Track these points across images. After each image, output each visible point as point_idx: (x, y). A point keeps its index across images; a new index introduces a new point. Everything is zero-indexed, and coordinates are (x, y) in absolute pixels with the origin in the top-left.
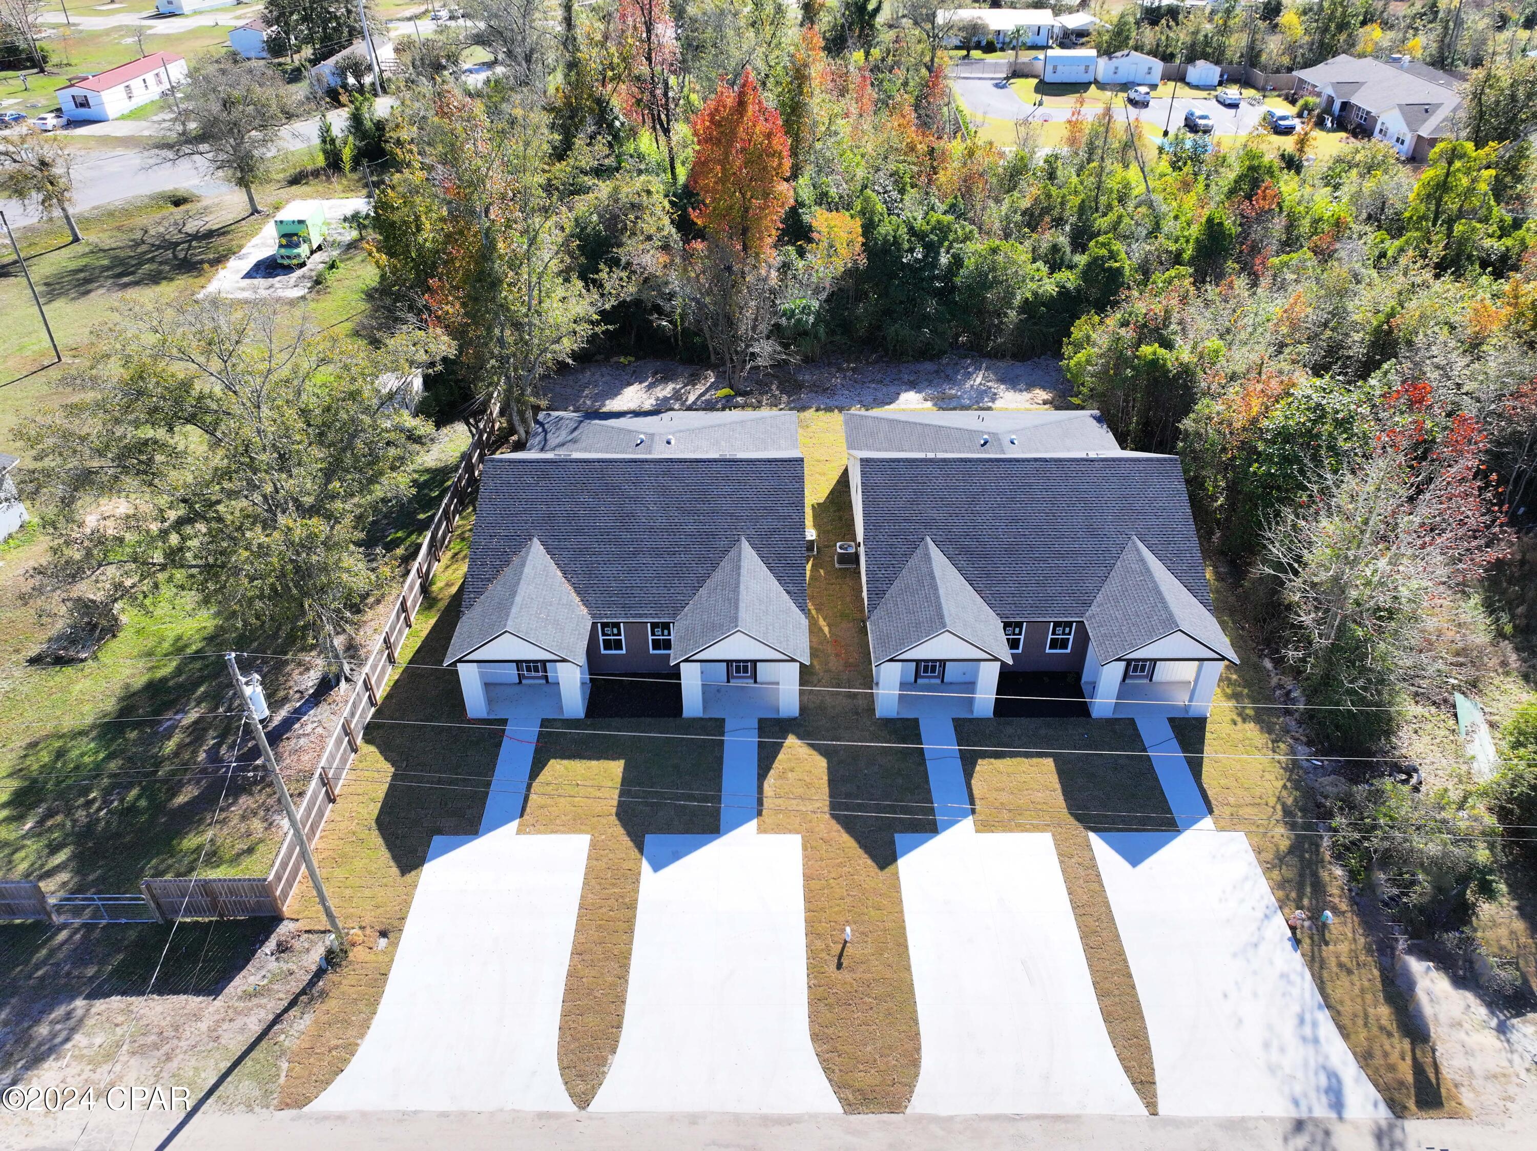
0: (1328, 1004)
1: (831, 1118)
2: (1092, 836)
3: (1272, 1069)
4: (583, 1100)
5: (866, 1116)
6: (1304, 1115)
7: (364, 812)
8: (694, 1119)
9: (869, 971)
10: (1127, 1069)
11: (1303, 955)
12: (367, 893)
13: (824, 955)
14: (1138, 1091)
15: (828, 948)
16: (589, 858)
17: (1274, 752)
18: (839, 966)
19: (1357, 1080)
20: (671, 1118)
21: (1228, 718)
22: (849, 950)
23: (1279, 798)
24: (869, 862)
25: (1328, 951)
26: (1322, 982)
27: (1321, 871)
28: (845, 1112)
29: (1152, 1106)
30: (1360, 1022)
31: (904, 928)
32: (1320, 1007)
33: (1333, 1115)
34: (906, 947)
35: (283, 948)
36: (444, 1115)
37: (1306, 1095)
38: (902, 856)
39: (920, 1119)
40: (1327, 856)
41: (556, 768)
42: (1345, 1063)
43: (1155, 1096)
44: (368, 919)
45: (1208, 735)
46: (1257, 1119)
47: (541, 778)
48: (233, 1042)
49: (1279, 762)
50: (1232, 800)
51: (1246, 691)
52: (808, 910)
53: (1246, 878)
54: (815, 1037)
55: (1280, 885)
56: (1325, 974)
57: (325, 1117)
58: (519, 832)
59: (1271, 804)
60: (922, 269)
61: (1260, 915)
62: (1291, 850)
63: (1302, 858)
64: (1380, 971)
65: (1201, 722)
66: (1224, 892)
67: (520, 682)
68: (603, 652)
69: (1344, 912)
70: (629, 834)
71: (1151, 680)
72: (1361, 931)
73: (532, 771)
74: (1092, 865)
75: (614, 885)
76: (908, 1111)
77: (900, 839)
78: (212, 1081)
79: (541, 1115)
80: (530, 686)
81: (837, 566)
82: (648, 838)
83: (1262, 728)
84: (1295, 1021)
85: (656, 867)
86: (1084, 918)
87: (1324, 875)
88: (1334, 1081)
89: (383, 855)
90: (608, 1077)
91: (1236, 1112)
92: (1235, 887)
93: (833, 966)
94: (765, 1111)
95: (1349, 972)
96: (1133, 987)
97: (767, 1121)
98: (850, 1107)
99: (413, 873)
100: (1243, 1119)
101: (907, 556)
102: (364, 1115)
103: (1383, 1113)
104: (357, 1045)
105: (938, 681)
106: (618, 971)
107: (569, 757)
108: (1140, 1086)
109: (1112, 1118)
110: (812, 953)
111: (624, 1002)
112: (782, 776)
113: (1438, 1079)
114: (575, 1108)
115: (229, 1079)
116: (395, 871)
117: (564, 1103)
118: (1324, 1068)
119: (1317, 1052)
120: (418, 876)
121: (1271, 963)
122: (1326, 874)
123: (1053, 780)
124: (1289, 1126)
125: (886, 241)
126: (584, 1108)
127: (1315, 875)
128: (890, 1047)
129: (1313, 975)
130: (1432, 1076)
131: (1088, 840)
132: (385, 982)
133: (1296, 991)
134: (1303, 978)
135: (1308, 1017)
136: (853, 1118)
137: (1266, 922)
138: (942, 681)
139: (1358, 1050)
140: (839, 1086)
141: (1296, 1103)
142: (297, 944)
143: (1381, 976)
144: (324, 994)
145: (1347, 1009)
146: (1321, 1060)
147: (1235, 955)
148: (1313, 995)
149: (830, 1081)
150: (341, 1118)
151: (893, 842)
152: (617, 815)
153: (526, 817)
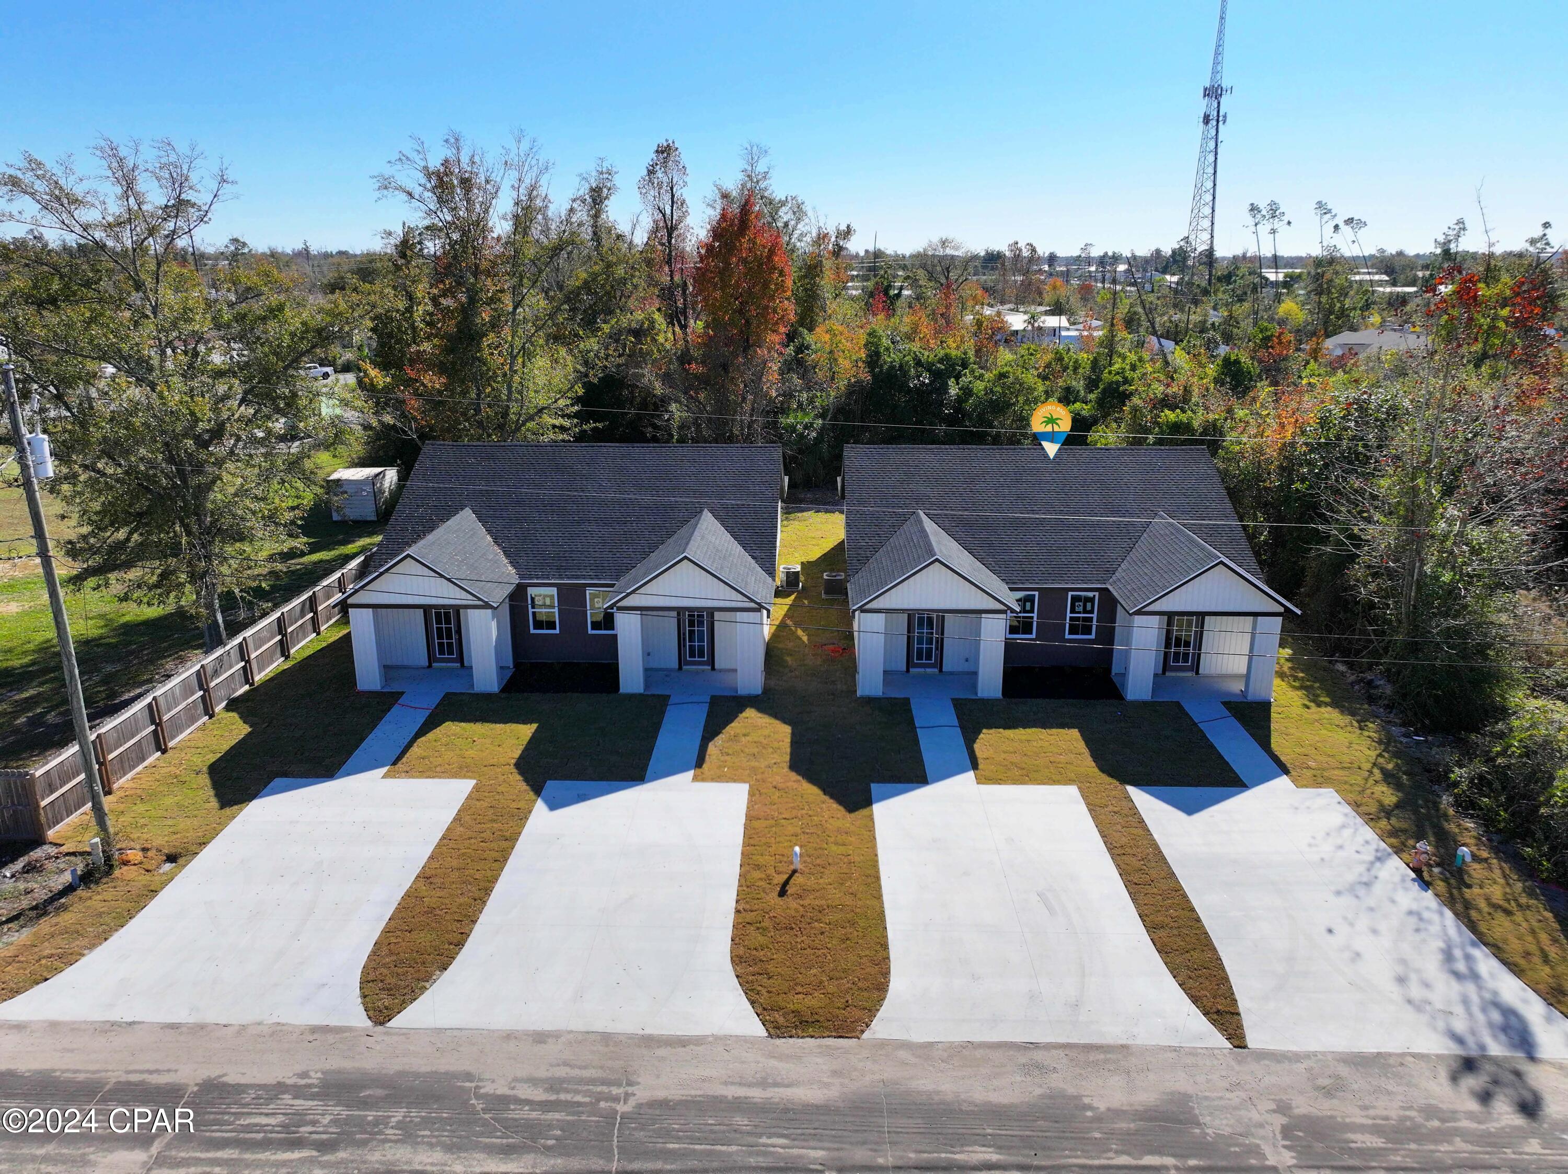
0: (1482, 939)
2: (1131, 789)
3: (1417, 1006)
5: (800, 1040)
6: (1474, 1052)
7: (197, 760)
8: (540, 1038)
9: (822, 897)
10: (1195, 1000)
11: (1437, 895)
12: (170, 822)
13: (762, 883)
14: (1214, 1022)
15: (769, 879)
17: (1362, 729)
18: (782, 893)
20: (509, 1036)
21: (1299, 703)
22: (798, 879)
23: (1375, 764)
24: (835, 806)
25: (1472, 894)
27: (1446, 825)
28: (770, 1036)
29: (1237, 1038)
30: (1537, 960)
31: (877, 861)
32: (1473, 944)
33: (1520, 1055)
34: (878, 878)
35: (31, 869)
37: (1473, 1033)
38: (879, 801)
39: (882, 1044)
40: (1450, 811)
41: (450, 729)
43: (1240, 1027)
44: (159, 841)
45: (1273, 715)
46: (1403, 1055)
47: (431, 736)
49: (1369, 737)
50: (1312, 764)
51: (1317, 685)
52: (745, 844)
53: (1344, 826)
54: (737, 960)
56: (1473, 914)
58: (387, 776)
59: (1366, 768)
60: (931, 393)
61: (1368, 858)
62: (1400, 805)
63: (1416, 812)
64: (1551, 912)
65: (1264, 707)
66: (1313, 838)
67: (430, 666)
68: (532, 631)
70: (525, 781)
71: (1197, 673)
72: (1515, 877)
73: (420, 730)
75: (493, 821)
76: (865, 1036)
77: (878, 787)
79: (314, 1029)
80: (441, 669)
81: (823, 596)
82: (550, 783)
83: (1342, 711)
84: (1439, 957)
85: (553, 807)
86: (1124, 858)
87: (1450, 827)
89: (205, 793)
90: (427, 994)
91: (1369, 1047)
93: (775, 894)
94: (648, 1031)
95: (1508, 913)
96: (1198, 920)
97: (649, 1041)
98: (776, 1030)
99: (235, 807)
100: (1381, 1055)
101: (896, 527)
102: (55, 1025)
104: (83, 955)
105: (936, 670)
106: (477, 894)
107: (469, 721)
108: (1215, 1017)
109: (1175, 1049)
110: (746, 883)
111: (474, 922)
114: (369, 1023)
116: (214, 803)
117: (359, 1019)
118: (1494, 1004)
119: (1480, 988)
120: (243, 809)
121: (1392, 901)
122: (1453, 826)
123: (1081, 746)
124: (1454, 1064)
125: (892, 367)
126: (382, 1024)
127: (1438, 826)
128: (845, 971)
129: (1457, 914)
131: (1129, 798)
132: (151, 899)
133: (1435, 928)
134: (1442, 916)
135: (1458, 953)
136: (779, 1042)
137: (1378, 864)
138: (941, 670)
139: (1541, 987)
140: (763, 1011)
141: (1459, 1040)
142: (50, 866)
143: (1555, 917)
144: (65, 908)
145: (1514, 946)
146: (1487, 996)
147: (1338, 893)
148: (1460, 932)
149: (752, 1003)
151: (868, 790)
152: (516, 765)
153: (398, 765)
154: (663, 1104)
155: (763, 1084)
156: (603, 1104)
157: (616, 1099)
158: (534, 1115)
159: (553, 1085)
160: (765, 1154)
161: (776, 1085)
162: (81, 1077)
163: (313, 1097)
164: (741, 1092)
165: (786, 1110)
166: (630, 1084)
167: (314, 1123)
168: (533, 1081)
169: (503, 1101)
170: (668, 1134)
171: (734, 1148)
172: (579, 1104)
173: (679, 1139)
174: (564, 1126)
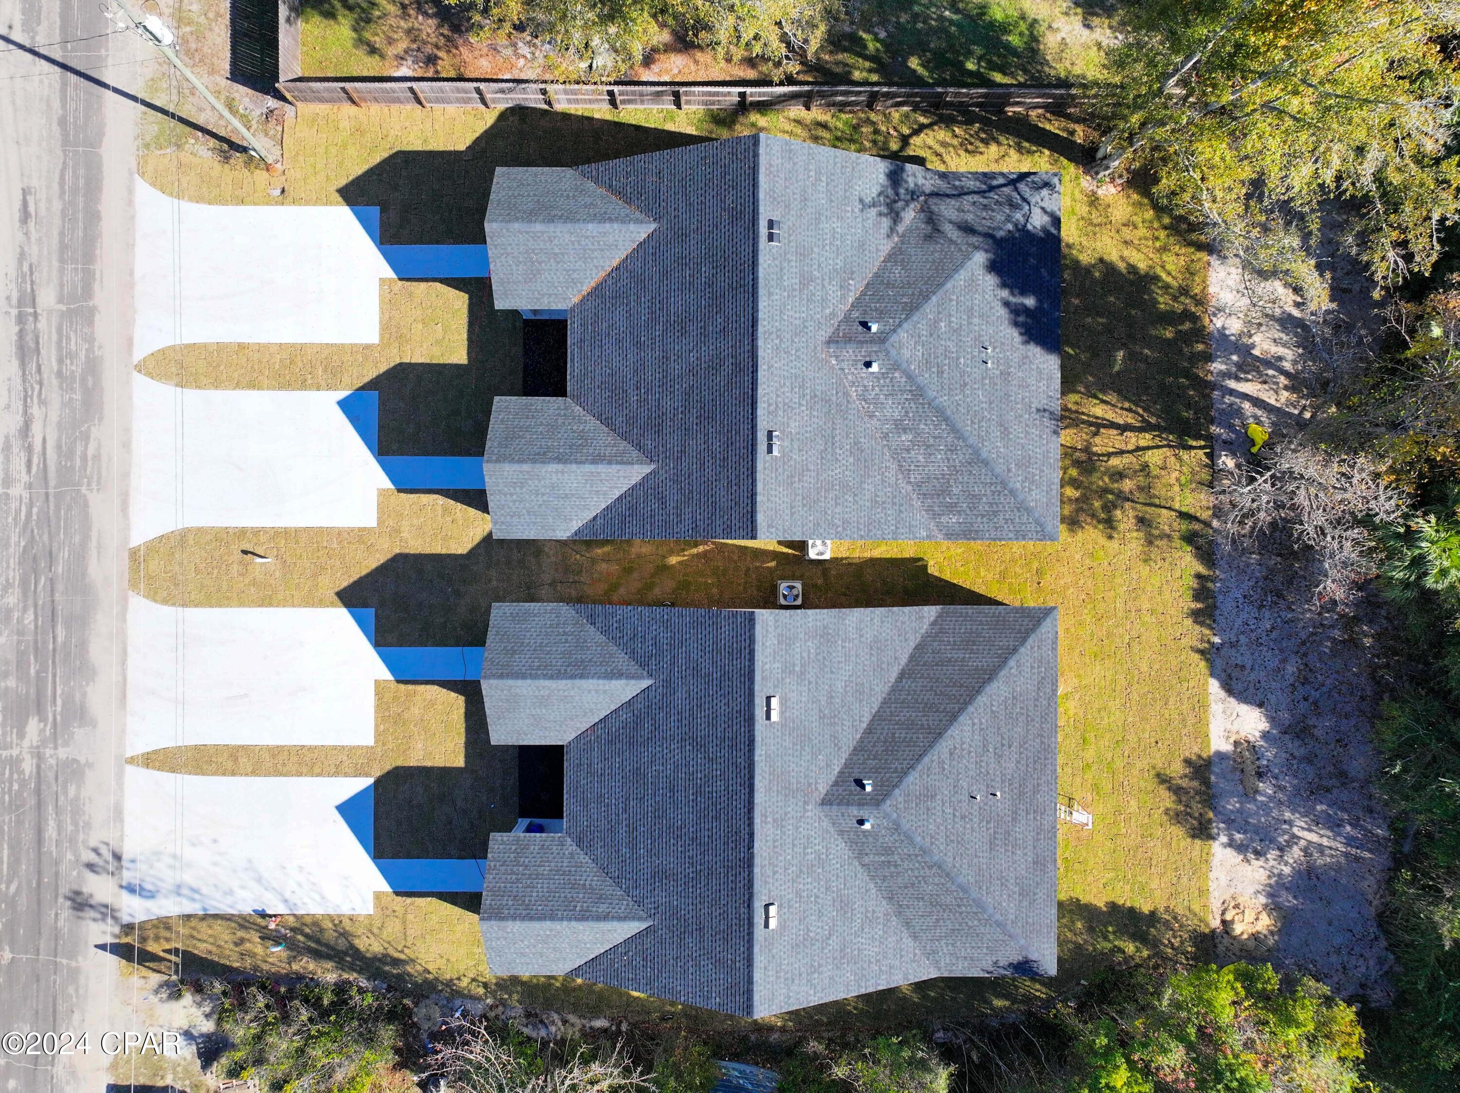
0: (209, 916)
1: (126, 539)
2: (371, 781)
3: (157, 854)
4: (139, 368)
5: (127, 563)
6: (125, 863)
7: (411, 138)
8: (126, 445)
9: (239, 575)
11: (250, 915)
13: (255, 540)
15: (260, 544)
16: (353, 346)
17: (473, 980)
18: (245, 552)
19: (148, 910)
23: (413, 961)
25: (255, 937)
26: (229, 919)
27: (332, 964)
28: (130, 549)
29: (131, 761)
30: (193, 933)
32: (206, 909)
33: (124, 883)
36: (132, 273)
37: (138, 870)
38: (350, 612)
39: (125, 598)
40: (345, 976)
41: (461, 300)
42: (160, 907)
46: (123, 830)
48: (190, 107)
49: (459, 979)
52: (297, 528)
53: (323, 898)
55: (316, 923)
56: (233, 925)
57: (131, 191)
58: (382, 281)
59: (406, 951)
61: (288, 895)
62: (352, 946)
63: (346, 953)
66: (309, 873)
69: (289, 963)
70: (379, 377)
72: (273, 970)
73: (453, 279)
74: (337, 772)
75: (326, 370)
76: (130, 593)
77: (370, 613)
78: (158, 103)
79: (130, 340)
82: (376, 393)
83: (503, 980)
84: (195, 885)
85: (343, 404)
86: (286, 753)
87: (329, 965)
88: (148, 894)
89: (358, 169)
90: (159, 384)
91: (128, 819)
92: (314, 884)
93: (244, 547)
95: (237, 944)
98: (133, 552)
99: (340, 199)
100: (122, 821)
101: (633, 654)
102: (133, 218)
103: (126, 919)
106: (242, 383)
110: (257, 532)
111: (216, 388)
112: (446, 510)
113: (148, 967)
114: (135, 363)
115: (159, 115)
117: (139, 354)
118: (158, 891)
119: (170, 891)
120: (338, 203)
121: (243, 887)
122: (329, 967)
124: (117, 850)
126: (135, 368)
127: (329, 957)
128: (178, 585)
129: (234, 916)
130: (151, 965)
131: (367, 775)
132: (237, 204)
134: (231, 907)
135: (197, 896)
136: (126, 554)
137: (281, 897)
141: (133, 861)
144: (227, 160)
145: (205, 929)
146: (164, 891)
147: (250, 861)
149: (152, 541)
150: (130, 203)
151: (365, 605)
152: (401, 364)
153: (400, 283)
154: (86, 505)
155: (99, 546)
156: (86, 480)
157: (89, 484)
158: (78, 453)
159: (97, 457)
160: (59, 549)
161: (99, 553)
162: (98, 252)
163: (87, 357)
164: (94, 539)
165: (84, 558)
166: (98, 490)
167: (72, 364)
168: (99, 448)
169: (86, 437)
170: (69, 509)
171: (62, 536)
172: (85, 470)
173: (66, 514)
174: (72, 467)
